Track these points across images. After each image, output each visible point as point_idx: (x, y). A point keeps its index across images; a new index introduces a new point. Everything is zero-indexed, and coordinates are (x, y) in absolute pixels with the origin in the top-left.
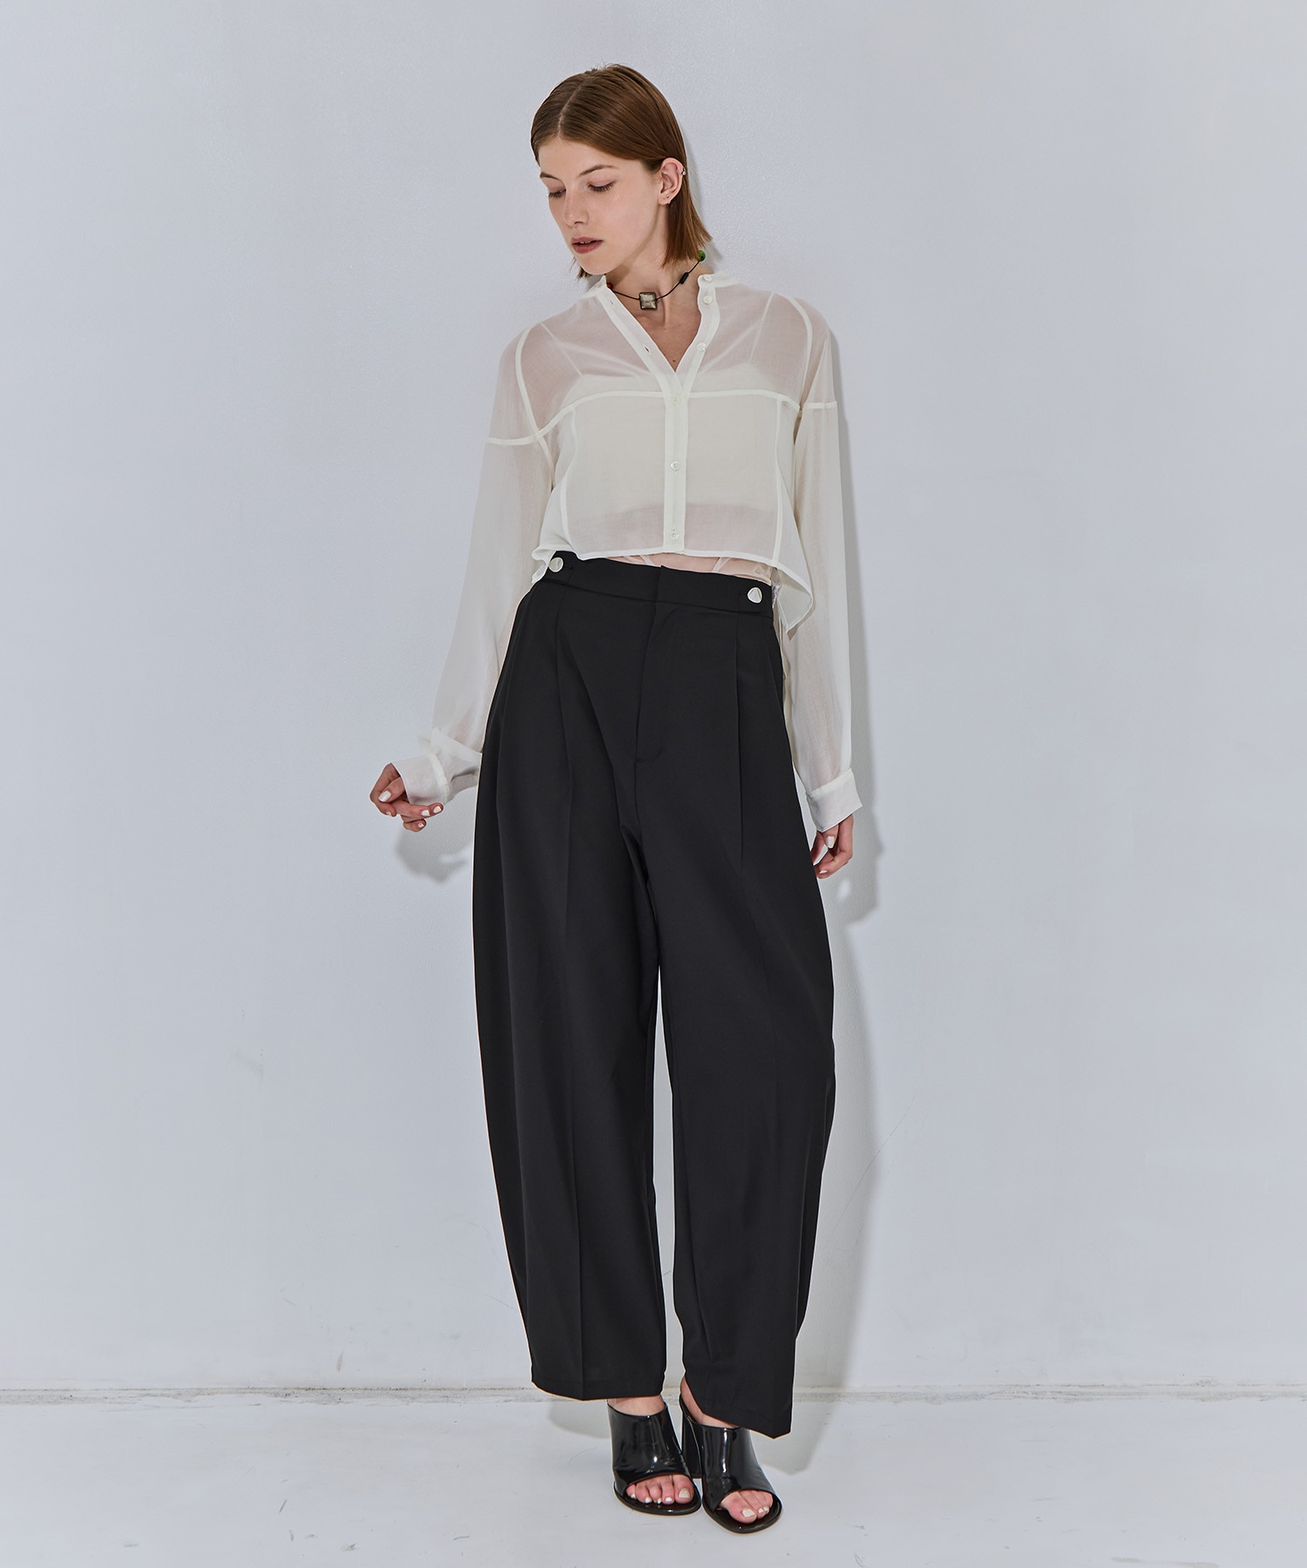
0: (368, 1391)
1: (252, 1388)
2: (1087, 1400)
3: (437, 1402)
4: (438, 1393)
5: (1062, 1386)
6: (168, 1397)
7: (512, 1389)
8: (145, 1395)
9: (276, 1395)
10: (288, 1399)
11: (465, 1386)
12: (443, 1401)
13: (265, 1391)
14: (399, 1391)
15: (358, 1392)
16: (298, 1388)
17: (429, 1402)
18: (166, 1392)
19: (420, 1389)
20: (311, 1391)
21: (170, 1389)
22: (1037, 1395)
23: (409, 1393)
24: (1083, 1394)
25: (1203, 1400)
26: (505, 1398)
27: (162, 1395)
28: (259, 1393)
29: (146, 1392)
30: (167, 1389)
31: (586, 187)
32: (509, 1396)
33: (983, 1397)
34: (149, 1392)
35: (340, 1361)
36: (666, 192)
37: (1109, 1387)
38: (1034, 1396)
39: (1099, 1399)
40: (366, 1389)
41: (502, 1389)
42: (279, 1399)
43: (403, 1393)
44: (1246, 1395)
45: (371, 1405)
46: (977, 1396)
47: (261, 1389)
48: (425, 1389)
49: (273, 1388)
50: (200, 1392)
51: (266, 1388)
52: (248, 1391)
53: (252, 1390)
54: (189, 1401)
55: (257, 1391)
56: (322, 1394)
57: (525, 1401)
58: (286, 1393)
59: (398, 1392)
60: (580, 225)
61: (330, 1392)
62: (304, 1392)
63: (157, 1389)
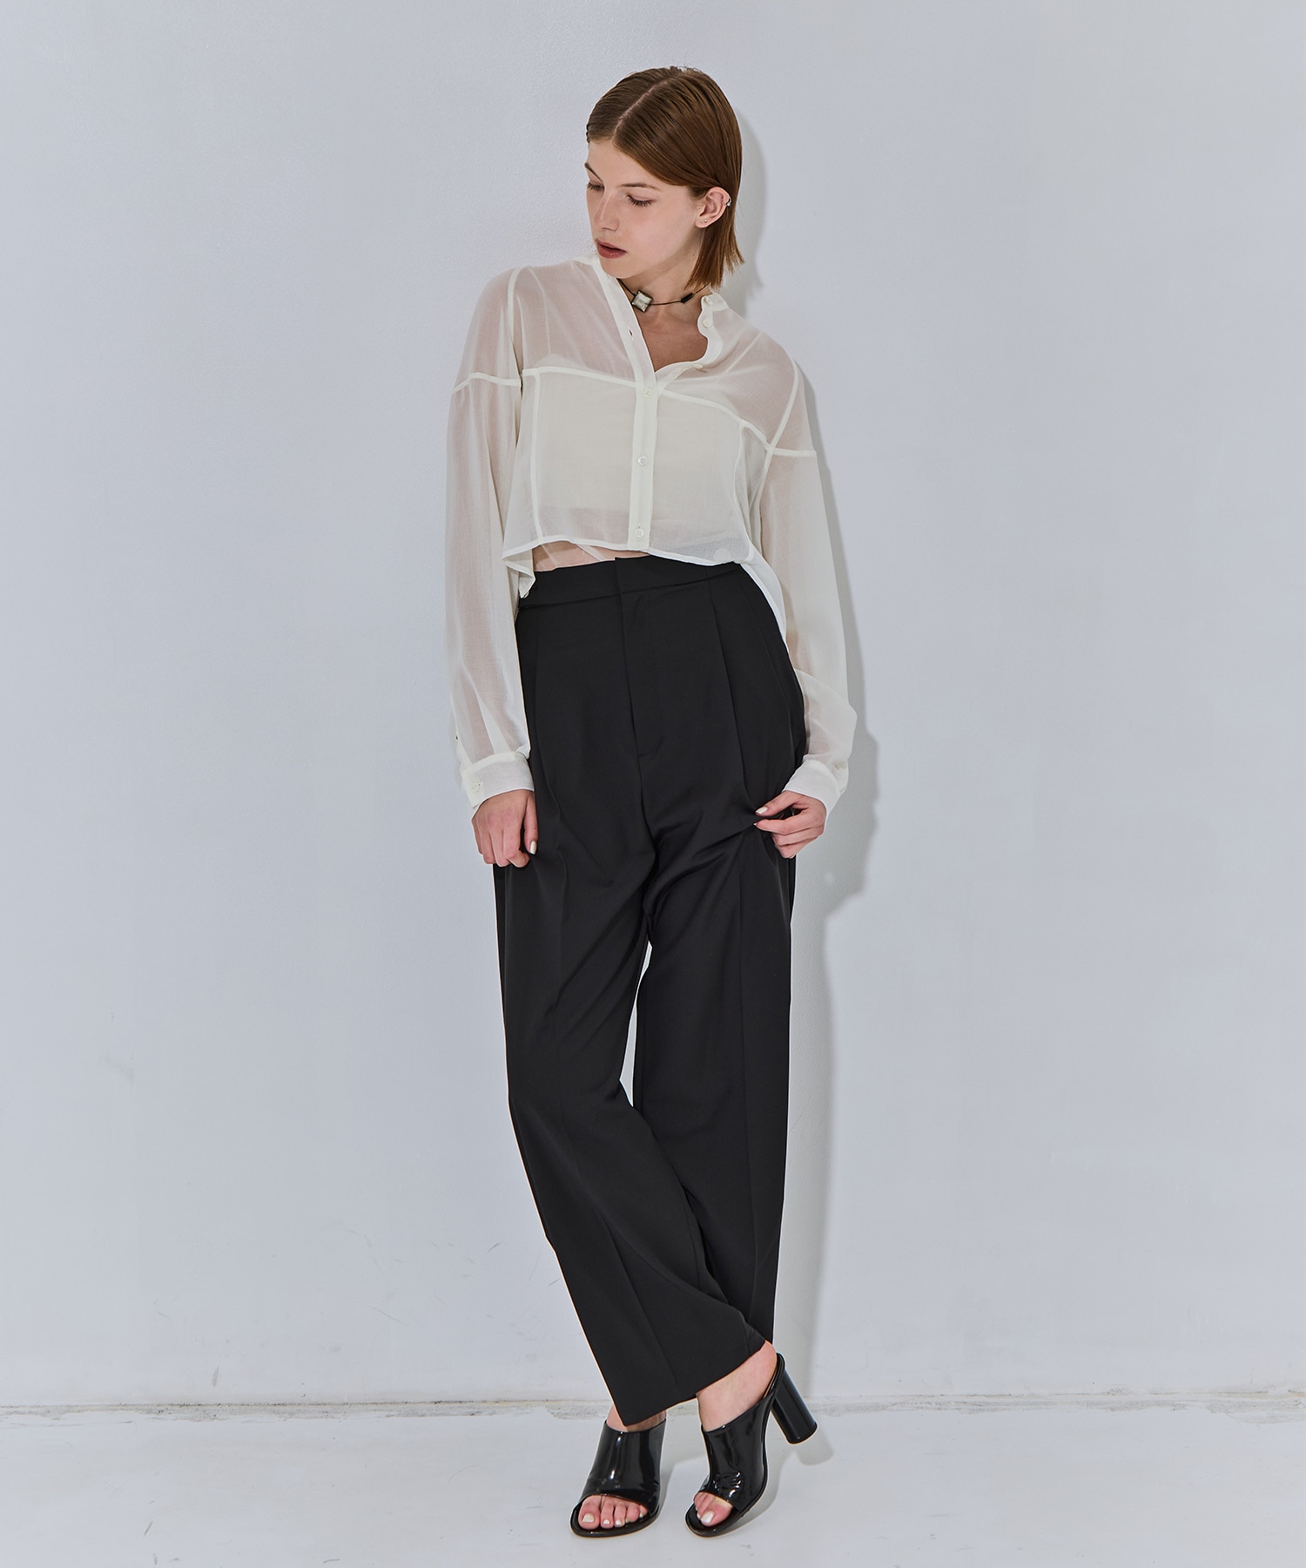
0: (245, 1407)
1: (125, 1405)
2: (993, 1410)
3: (316, 1417)
4: (319, 1408)
5: (968, 1396)
6: (36, 1414)
7: (395, 1403)
8: (12, 1413)
9: (149, 1412)
10: (161, 1416)
11: (346, 1401)
12: (322, 1417)
13: (137, 1408)
14: (278, 1407)
15: (234, 1407)
16: (172, 1405)
17: (307, 1418)
18: (35, 1410)
19: (300, 1404)
20: (185, 1407)
21: (39, 1406)
22: (940, 1406)
23: (287, 1408)
24: (988, 1404)
25: (1113, 1410)
26: (387, 1413)
27: (30, 1413)
28: (131, 1410)
29: (12, 1410)
30: (36, 1406)
31: (625, 196)
32: (391, 1411)
33: (884, 1408)
34: (17, 1409)
35: (216, 1375)
36: (706, 216)
37: (1017, 1397)
38: (938, 1406)
39: (1004, 1409)
40: (243, 1405)
41: (385, 1403)
42: (153, 1416)
43: (282, 1408)
44: (1158, 1404)
45: (248, 1422)
46: (878, 1408)
47: (133, 1405)
48: (305, 1405)
49: (145, 1405)
50: (69, 1409)
51: (138, 1405)
52: (119, 1407)
53: (124, 1407)
54: (58, 1419)
55: (129, 1407)
56: (197, 1410)
57: (407, 1415)
58: (159, 1410)
59: (276, 1408)
60: (607, 232)
61: (206, 1408)
62: (177, 1408)
63: (26, 1406)
